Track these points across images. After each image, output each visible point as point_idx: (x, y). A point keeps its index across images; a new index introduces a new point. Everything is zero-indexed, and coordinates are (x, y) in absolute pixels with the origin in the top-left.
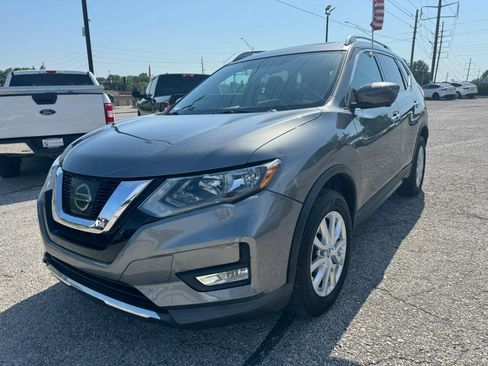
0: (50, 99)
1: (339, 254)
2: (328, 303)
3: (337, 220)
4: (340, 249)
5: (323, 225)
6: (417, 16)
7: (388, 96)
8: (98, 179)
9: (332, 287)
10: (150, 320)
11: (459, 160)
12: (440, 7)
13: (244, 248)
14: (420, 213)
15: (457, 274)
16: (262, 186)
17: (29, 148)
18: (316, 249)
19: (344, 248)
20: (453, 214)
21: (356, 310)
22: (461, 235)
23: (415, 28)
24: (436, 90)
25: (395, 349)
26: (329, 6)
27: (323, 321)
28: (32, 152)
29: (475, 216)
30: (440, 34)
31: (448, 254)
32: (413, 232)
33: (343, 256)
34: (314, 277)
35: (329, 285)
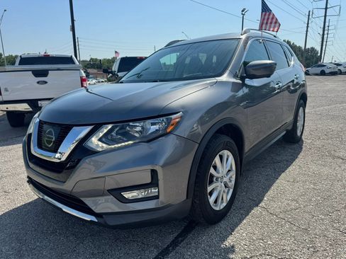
0: (44, 73)
1: (230, 181)
2: (222, 215)
3: (228, 156)
4: (231, 177)
5: (217, 160)
6: (309, 16)
7: (268, 70)
8: (60, 125)
9: (225, 204)
10: (91, 222)
11: (334, 118)
12: (326, 8)
13: (154, 173)
14: (299, 154)
15: (319, 198)
16: (169, 130)
17: (29, 107)
18: (212, 176)
19: (234, 177)
20: (323, 156)
21: (241, 221)
22: (325, 171)
23: (308, 24)
24: (323, 68)
25: (264, 249)
26: (244, 9)
27: (217, 228)
28: (31, 109)
29: (339, 158)
30: (326, 28)
31: (314, 184)
32: (290, 168)
33: (233, 182)
34: (211, 196)
35: (222, 202)
